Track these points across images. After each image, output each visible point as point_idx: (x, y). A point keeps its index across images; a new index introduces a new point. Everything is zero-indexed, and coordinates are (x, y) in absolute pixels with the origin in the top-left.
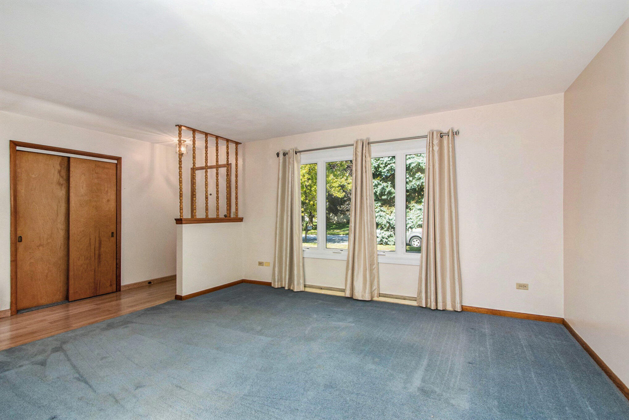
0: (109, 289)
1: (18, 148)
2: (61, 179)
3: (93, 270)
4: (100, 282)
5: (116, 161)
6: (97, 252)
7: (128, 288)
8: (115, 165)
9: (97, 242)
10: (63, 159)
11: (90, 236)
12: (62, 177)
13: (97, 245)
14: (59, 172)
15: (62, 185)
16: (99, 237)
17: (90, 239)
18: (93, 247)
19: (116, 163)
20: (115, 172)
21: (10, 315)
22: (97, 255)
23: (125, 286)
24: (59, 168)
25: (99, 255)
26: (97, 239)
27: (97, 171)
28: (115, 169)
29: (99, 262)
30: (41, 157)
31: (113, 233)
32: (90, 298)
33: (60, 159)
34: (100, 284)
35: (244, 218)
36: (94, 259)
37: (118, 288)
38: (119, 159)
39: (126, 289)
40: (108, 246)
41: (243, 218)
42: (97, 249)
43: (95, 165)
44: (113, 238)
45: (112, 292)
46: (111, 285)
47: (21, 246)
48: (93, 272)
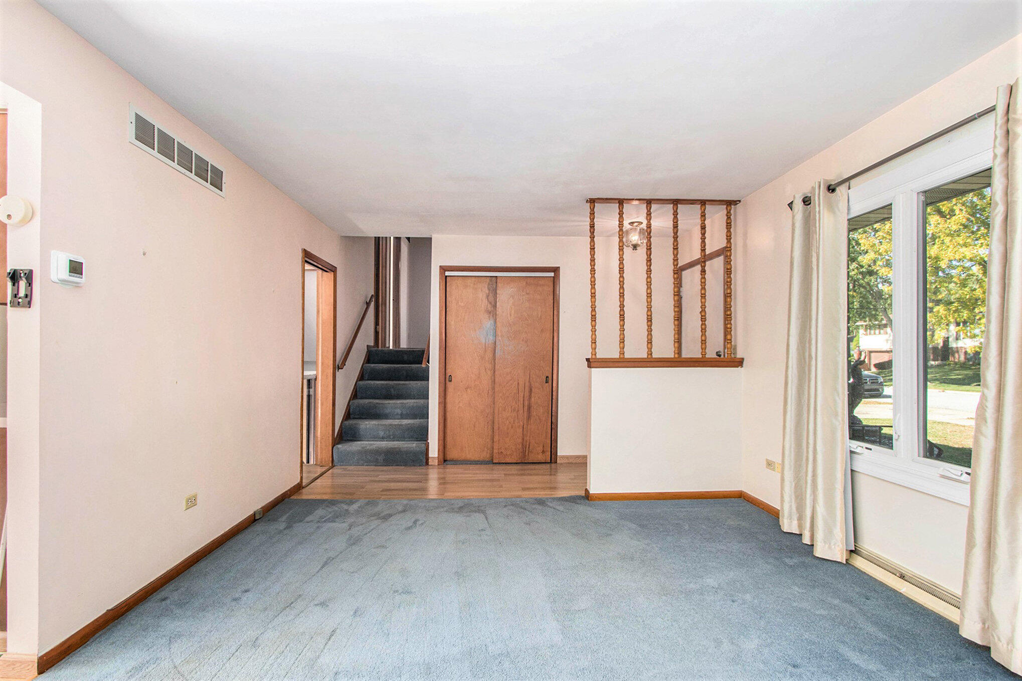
0: (541, 457)
1: (447, 273)
2: (489, 305)
3: (521, 427)
4: (529, 445)
5: (553, 273)
6: (526, 403)
7: (566, 461)
8: (552, 278)
9: (527, 389)
10: (491, 280)
11: (518, 380)
12: (491, 303)
13: (527, 394)
14: (488, 296)
15: (490, 313)
16: (529, 381)
17: (518, 383)
18: (521, 394)
19: (553, 276)
20: (551, 289)
21: (437, 464)
22: (526, 408)
23: (563, 457)
24: (487, 292)
25: (529, 407)
26: (527, 384)
27: (528, 291)
28: (552, 286)
29: (529, 417)
30: (469, 281)
31: (547, 377)
32: (516, 463)
33: (488, 280)
34: (529, 448)
35: (745, 360)
36: (522, 412)
37: (553, 458)
38: (556, 270)
39: (565, 462)
40: (540, 397)
41: (743, 359)
42: (526, 399)
43: (527, 283)
44: (547, 384)
45: (546, 463)
46: (543, 452)
47: (451, 386)
48: (521, 430)
